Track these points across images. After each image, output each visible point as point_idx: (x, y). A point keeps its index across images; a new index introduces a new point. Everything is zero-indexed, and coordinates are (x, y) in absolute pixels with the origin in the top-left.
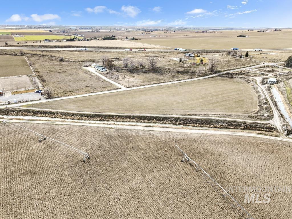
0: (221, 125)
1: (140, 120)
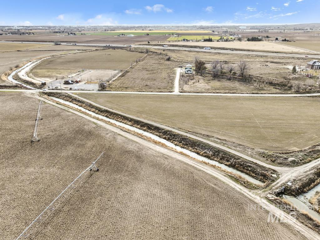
0: (205, 153)
1: (134, 124)
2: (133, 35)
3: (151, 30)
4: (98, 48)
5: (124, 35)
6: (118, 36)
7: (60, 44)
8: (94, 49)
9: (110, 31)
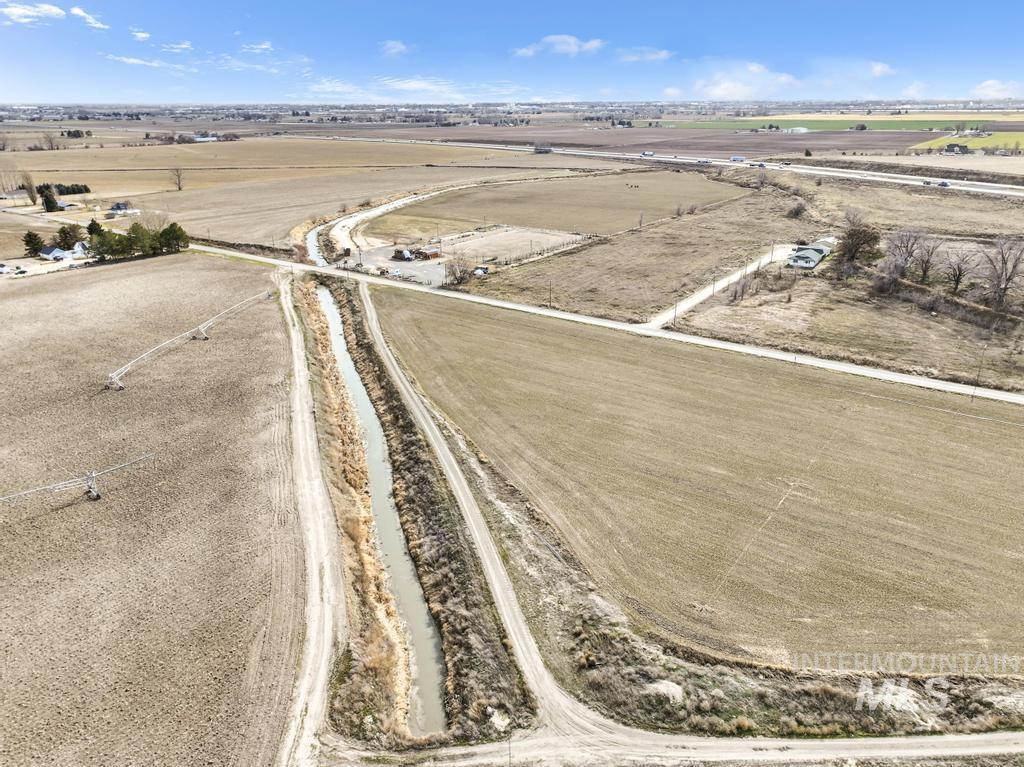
2: (803, 130)
3: (899, 113)
4: (632, 166)
5: (777, 128)
6: (752, 131)
7: (547, 152)
8: (618, 167)
9: (753, 116)
